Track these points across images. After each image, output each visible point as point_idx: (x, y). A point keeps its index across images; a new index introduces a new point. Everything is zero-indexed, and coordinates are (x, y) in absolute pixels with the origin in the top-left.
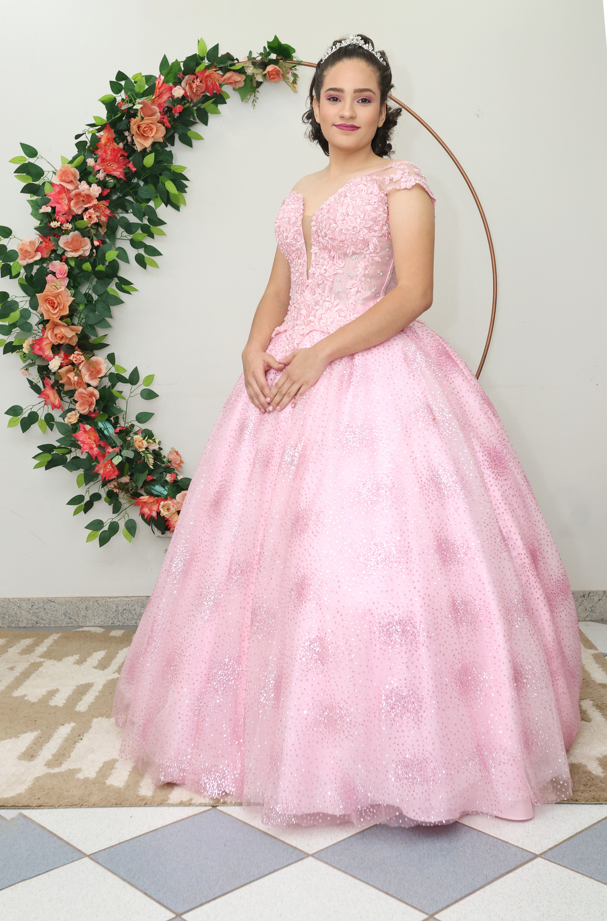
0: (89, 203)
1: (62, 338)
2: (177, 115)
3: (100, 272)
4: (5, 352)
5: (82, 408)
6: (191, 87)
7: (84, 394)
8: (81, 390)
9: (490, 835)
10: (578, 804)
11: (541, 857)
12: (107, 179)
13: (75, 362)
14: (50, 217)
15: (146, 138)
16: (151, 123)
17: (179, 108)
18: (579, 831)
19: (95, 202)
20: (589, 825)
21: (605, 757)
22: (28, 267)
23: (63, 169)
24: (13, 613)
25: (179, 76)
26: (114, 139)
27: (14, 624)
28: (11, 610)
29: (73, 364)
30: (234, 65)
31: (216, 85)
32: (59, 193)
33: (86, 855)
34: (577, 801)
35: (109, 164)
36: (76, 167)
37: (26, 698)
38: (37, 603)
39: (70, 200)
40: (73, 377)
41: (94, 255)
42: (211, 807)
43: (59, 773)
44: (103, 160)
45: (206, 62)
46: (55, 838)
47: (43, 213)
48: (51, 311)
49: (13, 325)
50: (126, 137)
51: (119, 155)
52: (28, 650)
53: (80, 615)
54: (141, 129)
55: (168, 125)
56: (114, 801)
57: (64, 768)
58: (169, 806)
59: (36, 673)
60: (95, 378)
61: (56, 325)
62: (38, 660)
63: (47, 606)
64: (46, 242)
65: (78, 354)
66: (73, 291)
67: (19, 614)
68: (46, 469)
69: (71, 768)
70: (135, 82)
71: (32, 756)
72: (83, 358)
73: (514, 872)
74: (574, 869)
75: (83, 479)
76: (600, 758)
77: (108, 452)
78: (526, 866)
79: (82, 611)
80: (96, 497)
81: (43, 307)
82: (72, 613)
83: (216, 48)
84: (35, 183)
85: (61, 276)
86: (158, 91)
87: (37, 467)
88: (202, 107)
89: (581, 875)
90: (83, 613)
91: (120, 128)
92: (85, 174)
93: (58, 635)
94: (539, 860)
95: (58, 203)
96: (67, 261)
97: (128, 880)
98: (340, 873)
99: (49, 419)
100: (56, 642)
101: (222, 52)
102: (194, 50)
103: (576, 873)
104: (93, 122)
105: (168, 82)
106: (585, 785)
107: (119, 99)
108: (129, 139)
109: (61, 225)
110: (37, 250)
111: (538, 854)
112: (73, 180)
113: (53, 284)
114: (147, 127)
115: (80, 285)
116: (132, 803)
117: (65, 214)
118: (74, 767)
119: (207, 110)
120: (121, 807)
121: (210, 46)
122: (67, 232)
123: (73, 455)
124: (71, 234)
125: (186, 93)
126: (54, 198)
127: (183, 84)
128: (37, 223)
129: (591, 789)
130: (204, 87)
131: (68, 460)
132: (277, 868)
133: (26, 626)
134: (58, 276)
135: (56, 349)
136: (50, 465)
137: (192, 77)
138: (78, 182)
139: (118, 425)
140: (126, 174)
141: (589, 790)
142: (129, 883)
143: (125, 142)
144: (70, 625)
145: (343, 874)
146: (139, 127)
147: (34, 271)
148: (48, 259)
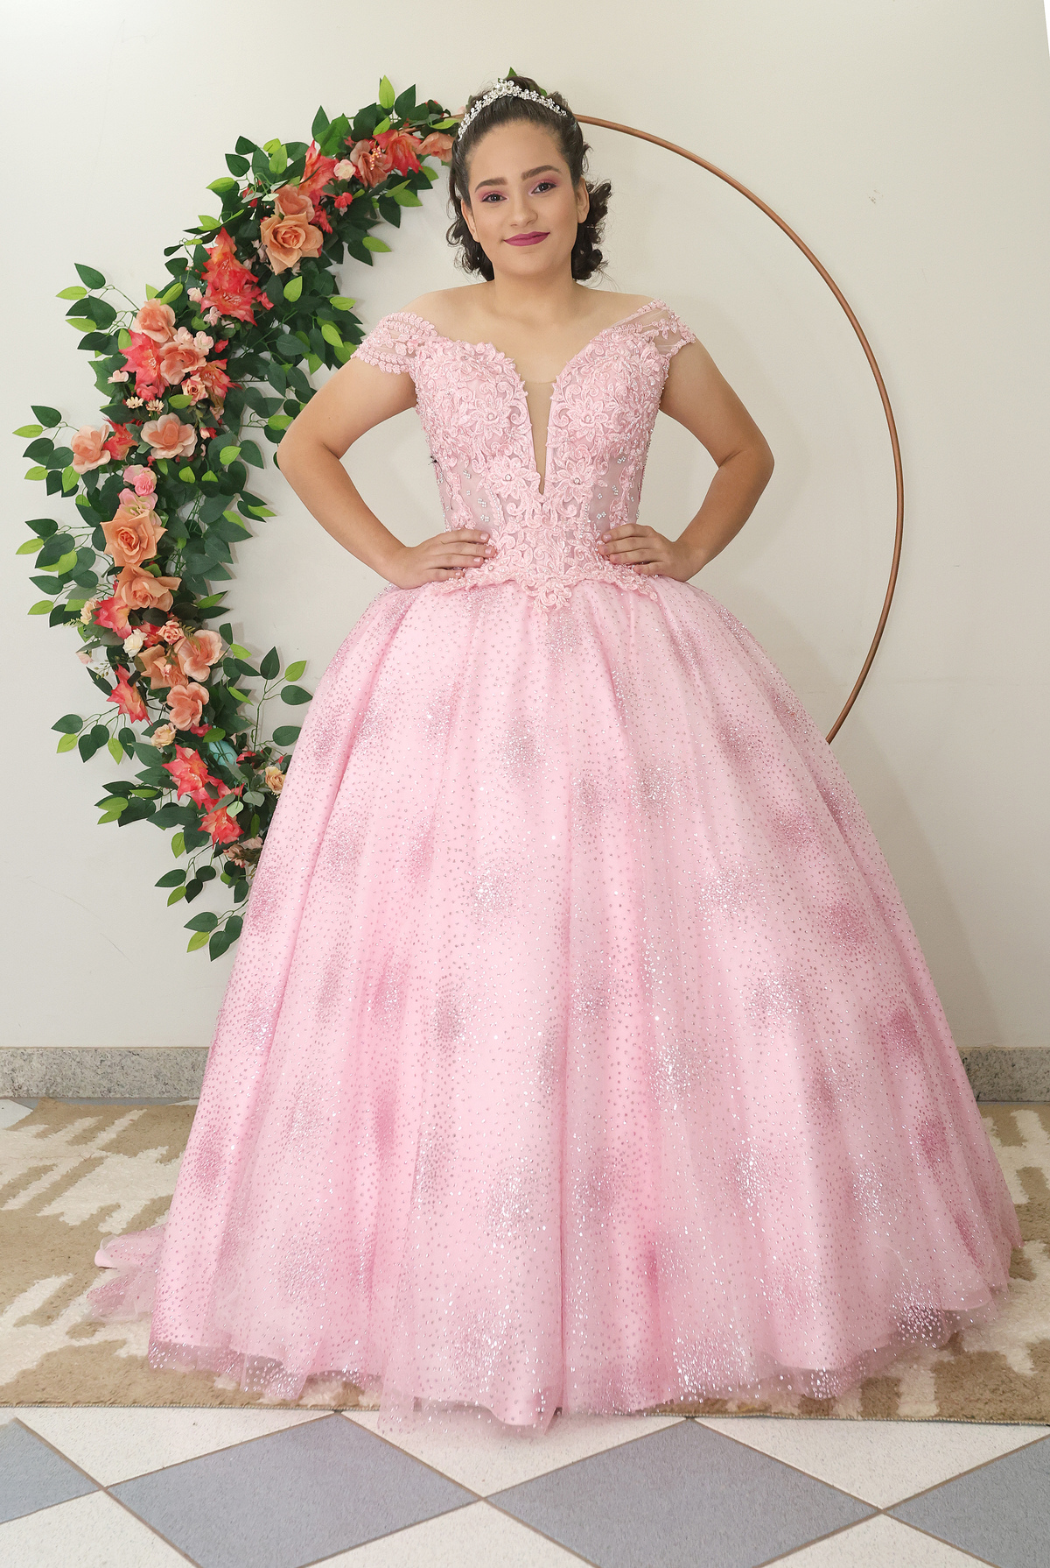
0: (192, 364)
1: (145, 599)
2: (343, 210)
3: (209, 483)
4: (53, 623)
5: (179, 720)
6: (367, 162)
7: (184, 694)
8: (177, 688)
9: (804, 1473)
10: (975, 1423)
11: (886, 1514)
12: (224, 323)
13: (167, 640)
14: (126, 389)
15: (288, 252)
16: (295, 226)
17: (345, 197)
18: (965, 1470)
19: (203, 363)
20: (987, 1460)
21: (1044, 1342)
22: (91, 477)
23: (148, 308)
24: (69, 1073)
25: (347, 143)
26: (236, 254)
27: (71, 1093)
28: (67, 1068)
29: (164, 644)
30: (442, 120)
31: (412, 157)
32: (142, 348)
33: (100, 1487)
34: (973, 1417)
35: (227, 298)
36: (170, 304)
37: (61, 1219)
38: (109, 1056)
39: (159, 360)
40: (164, 666)
41: (203, 454)
42: (332, 1412)
43: (85, 1347)
44: (216, 290)
45: (394, 116)
46: (57, 1457)
47: (116, 384)
48: (127, 552)
49: (66, 578)
50: (256, 249)
51: (244, 282)
52: (85, 1137)
53: (182, 1079)
54: (279, 237)
55: (328, 228)
56: (168, 1397)
57: (100, 1337)
58: (261, 1409)
59: (89, 1176)
60: (203, 667)
61: (135, 576)
62: (98, 1154)
63: (127, 1062)
64: (120, 433)
65: (172, 626)
66: (165, 517)
67: (80, 1075)
68: (121, 824)
69: (110, 1338)
70: (270, 155)
71: (49, 1317)
72: (181, 633)
73: (831, 1538)
74: (939, 1536)
75: (183, 842)
76: (1032, 1344)
77: (224, 796)
78: (856, 1529)
79: (186, 1070)
80: (206, 873)
81: (113, 545)
82: (169, 1075)
83: (411, 92)
84: (102, 332)
85: (144, 492)
86: (310, 169)
87: (103, 820)
88: (387, 196)
89: (948, 1547)
90: (187, 1075)
91: (245, 236)
92: (185, 315)
93: (141, 1113)
94: (882, 1518)
95: (140, 365)
96: (154, 466)
97: (162, 1532)
98: (525, 1530)
99: (127, 737)
100: (134, 1124)
101: (421, 100)
102: (372, 98)
103: (941, 1544)
104: (198, 224)
105: (327, 154)
106: (994, 1391)
107: (243, 185)
108: (260, 252)
109: (145, 403)
110: (105, 447)
111: (882, 1508)
112: (165, 326)
113: (131, 505)
114: (289, 233)
115: (178, 507)
116: (197, 1401)
117: (152, 385)
118: (115, 1338)
119: (397, 200)
120: (179, 1407)
121: (399, 90)
122: (155, 416)
123: (165, 801)
124: (162, 418)
125: (358, 171)
126: (133, 358)
127: (353, 155)
128: (106, 401)
129: (1002, 1398)
130: (391, 159)
131: (158, 809)
132: (420, 1519)
133: (92, 1095)
134: (140, 491)
135: (136, 617)
136: (125, 819)
137: (368, 144)
138: (174, 329)
139: (245, 749)
140: (256, 313)
141: (998, 1398)
142: (162, 1537)
143: (254, 259)
144: (165, 1096)
145: (532, 1533)
146: (275, 233)
147: (100, 484)
148: (122, 462)
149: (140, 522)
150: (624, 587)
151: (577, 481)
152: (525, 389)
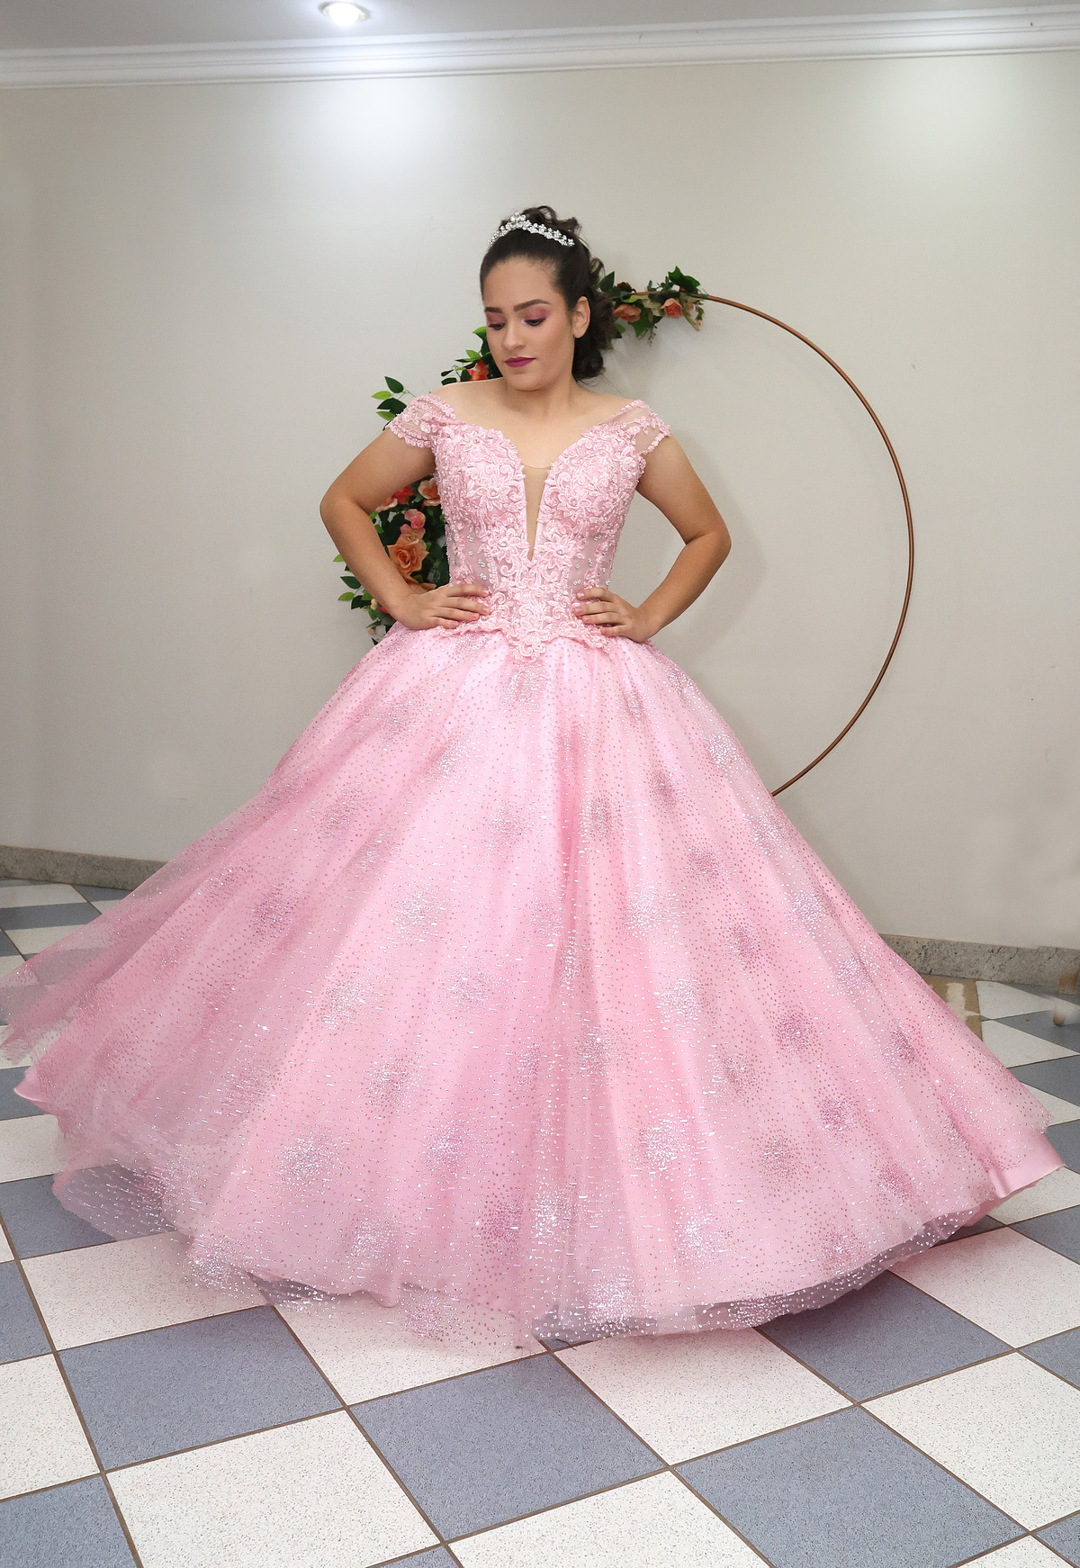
22: (384, 514)
30: (630, 296)
83: (612, 276)
85: (417, 527)
96: (424, 511)
104: (465, 357)
113: (408, 535)
134: (414, 526)
147: (390, 519)
148: (406, 506)
149: (413, 546)
150: (592, 645)
151: (560, 553)
152: (524, 472)
